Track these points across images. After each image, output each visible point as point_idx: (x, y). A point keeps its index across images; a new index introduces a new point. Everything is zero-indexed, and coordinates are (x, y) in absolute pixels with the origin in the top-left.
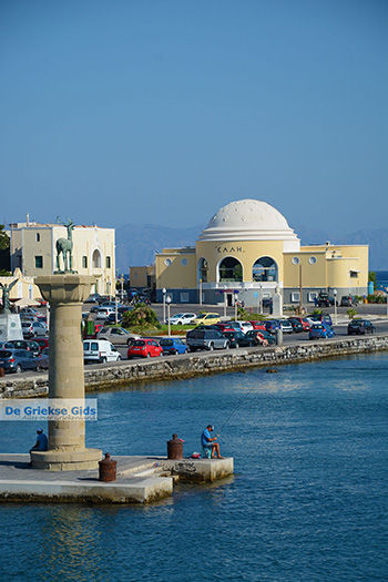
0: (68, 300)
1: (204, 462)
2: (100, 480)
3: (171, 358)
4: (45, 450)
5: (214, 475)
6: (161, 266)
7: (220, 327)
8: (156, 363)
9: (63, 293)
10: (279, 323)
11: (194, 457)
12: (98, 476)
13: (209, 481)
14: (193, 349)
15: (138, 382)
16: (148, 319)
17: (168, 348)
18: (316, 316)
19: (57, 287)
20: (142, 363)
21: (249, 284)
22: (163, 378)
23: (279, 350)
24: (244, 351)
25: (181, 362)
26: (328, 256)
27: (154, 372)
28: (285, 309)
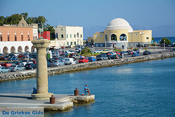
0: (42, 48)
1: (85, 96)
2: (50, 103)
3: (90, 63)
4: (36, 93)
5: (88, 100)
6: (95, 37)
7: (107, 53)
8: (86, 64)
9: (40, 46)
10: (124, 52)
11: (82, 95)
12: (49, 102)
13: (86, 102)
14: (98, 60)
15: (81, 70)
16: (88, 52)
17: (90, 60)
18: (135, 50)
19: (38, 44)
20: (82, 64)
21: (119, 41)
22: (88, 69)
23: (122, 60)
24: (112, 61)
25: (93, 64)
26: (141, 33)
27: (85, 67)
28: (127, 48)
